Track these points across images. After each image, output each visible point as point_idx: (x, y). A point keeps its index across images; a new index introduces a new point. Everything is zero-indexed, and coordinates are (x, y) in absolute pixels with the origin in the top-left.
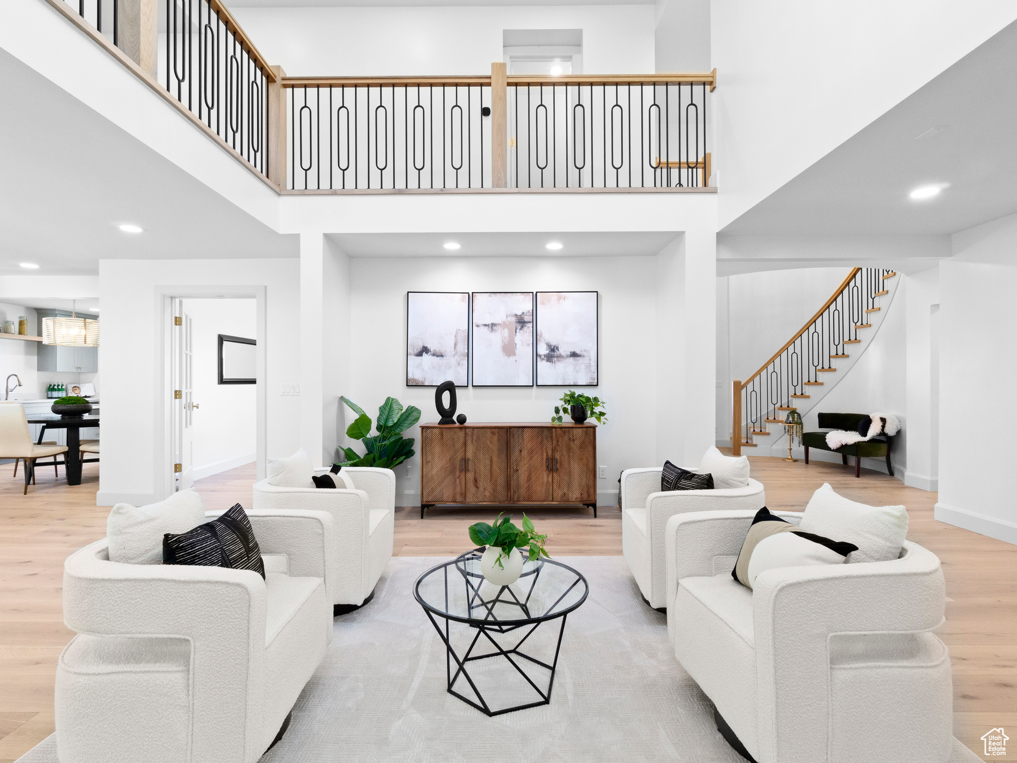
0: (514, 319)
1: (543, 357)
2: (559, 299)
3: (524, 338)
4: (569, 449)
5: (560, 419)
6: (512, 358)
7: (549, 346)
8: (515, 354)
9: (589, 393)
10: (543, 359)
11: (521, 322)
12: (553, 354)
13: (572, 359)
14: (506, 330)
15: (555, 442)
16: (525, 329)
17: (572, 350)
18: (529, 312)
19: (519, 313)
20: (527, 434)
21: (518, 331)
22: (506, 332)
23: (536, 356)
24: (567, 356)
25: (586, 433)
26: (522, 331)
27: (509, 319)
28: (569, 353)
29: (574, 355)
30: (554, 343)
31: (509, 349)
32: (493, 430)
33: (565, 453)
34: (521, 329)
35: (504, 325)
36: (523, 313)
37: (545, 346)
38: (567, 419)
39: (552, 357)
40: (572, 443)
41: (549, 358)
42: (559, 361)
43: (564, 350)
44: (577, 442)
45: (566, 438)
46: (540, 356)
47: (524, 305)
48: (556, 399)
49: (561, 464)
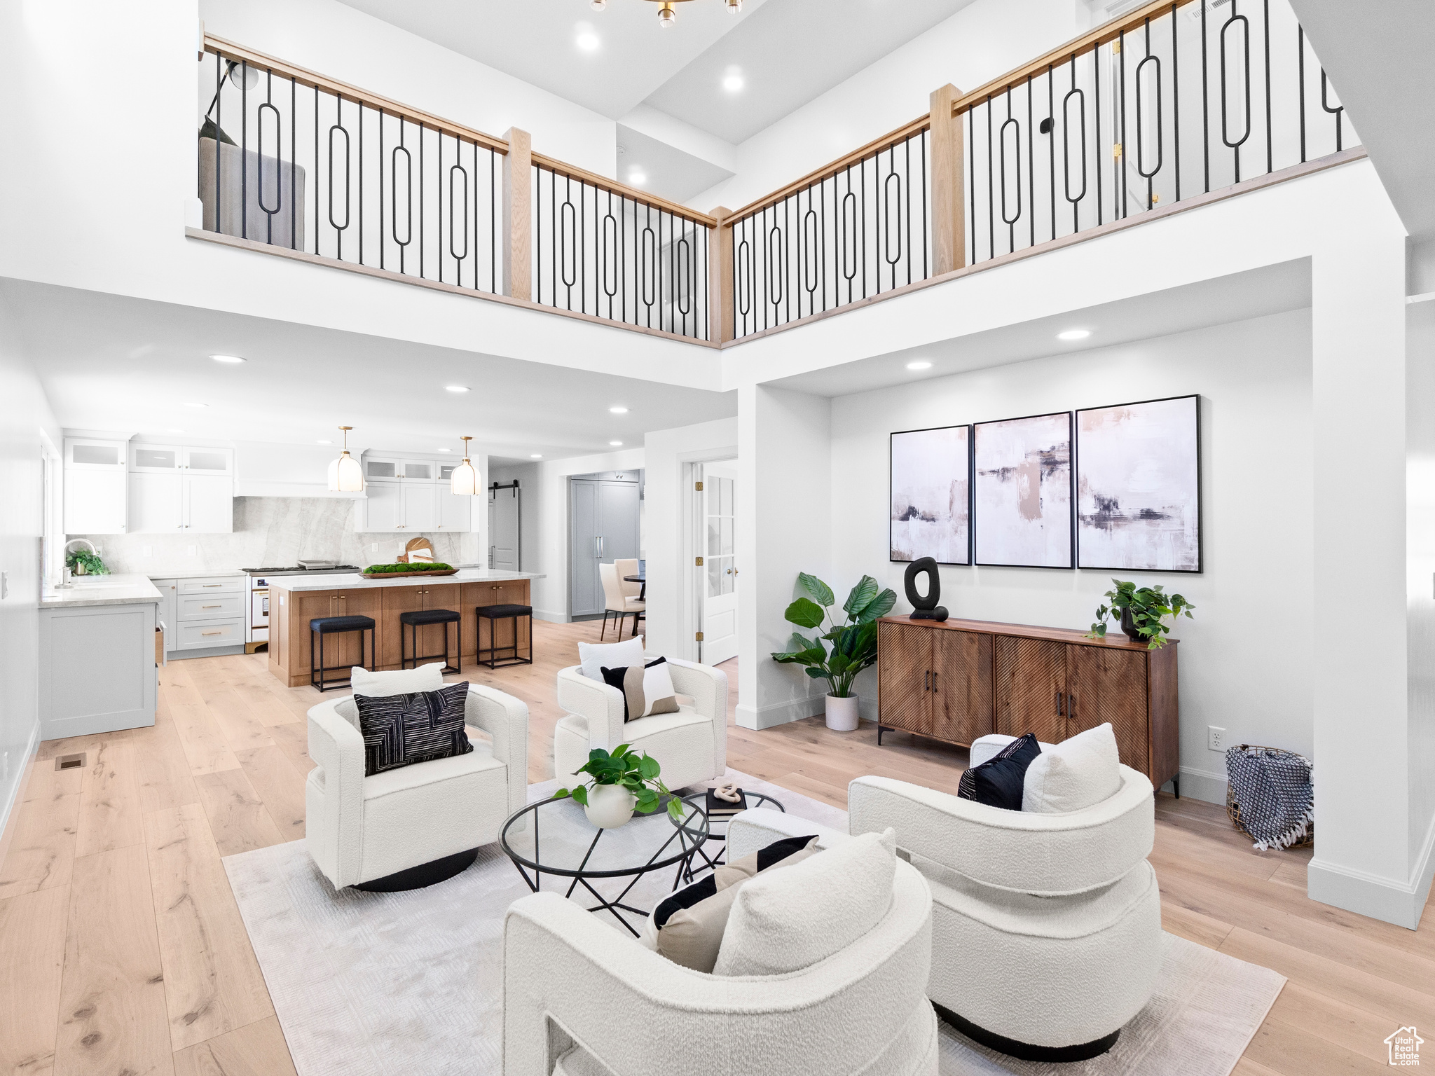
0: (1038, 459)
1: (1089, 519)
2: (1119, 417)
3: (1057, 485)
4: (1097, 683)
5: (1103, 628)
6: (1036, 523)
7: (1100, 500)
8: (1039, 516)
9: (1169, 587)
10: (1089, 524)
11: (1050, 463)
12: (1107, 514)
13: (1144, 522)
14: (1026, 478)
15: (1070, 668)
16: (1057, 473)
17: (1146, 507)
18: (1063, 445)
19: (1046, 448)
20: (1023, 648)
21: (1044, 477)
22: (1025, 481)
23: (1075, 517)
24: (1135, 518)
25: (1131, 660)
26: (1051, 478)
27: (1029, 460)
28: (1138, 513)
29: (1148, 515)
30: (1108, 495)
31: (1031, 508)
32: (971, 635)
33: (1089, 688)
34: (1049, 474)
35: (1022, 470)
36: (1053, 448)
37: (1092, 501)
39: (1105, 519)
40: (1102, 674)
41: (1100, 521)
42: (1118, 526)
43: (1127, 507)
44: (1113, 675)
45: (1091, 664)
46: (1084, 518)
47: (1056, 435)
48: (1101, 591)
49: (1082, 708)
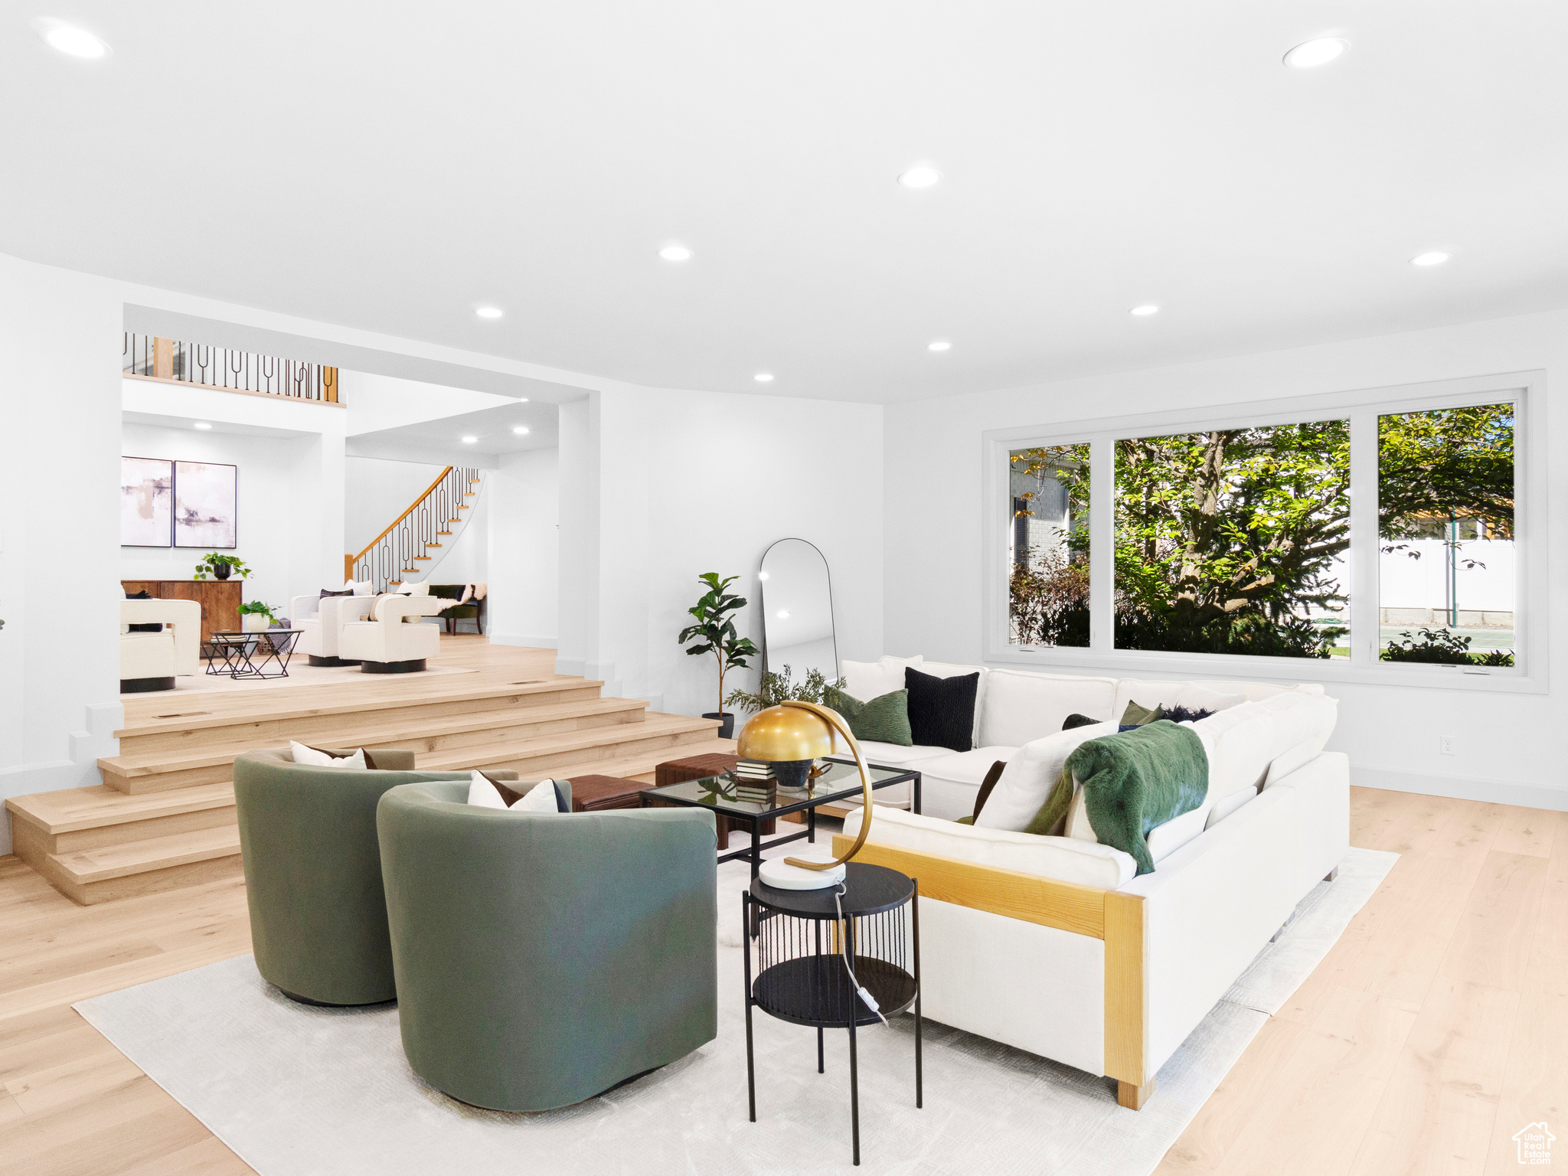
0: (152, 484)
1: (182, 520)
2: (199, 469)
3: (163, 501)
4: (218, 600)
5: (203, 576)
6: (149, 520)
7: (188, 511)
8: (152, 517)
9: (227, 554)
10: (182, 523)
11: (160, 488)
12: (191, 518)
13: (211, 523)
14: (143, 494)
15: (204, 594)
16: (163, 493)
17: (212, 516)
18: (168, 478)
19: (157, 479)
20: (177, 587)
21: (155, 495)
22: (143, 495)
23: (174, 519)
24: (206, 521)
25: (234, 586)
26: (159, 496)
27: (146, 483)
28: (208, 519)
29: (213, 520)
30: (193, 508)
31: (146, 512)
32: (142, 584)
33: (213, 603)
34: (159, 494)
35: (141, 489)
36: (162, 479)
37: (184, 511)
38: (211, 577)
39: (191, 521)
40: (220, 595)
41: (188, 522)
42: (198, 525)
43: (203, 515)
44: (225, 595)
45: (215, 592)
46: (179, 520)
47: (164, 473)
48: (200, 558)
49: (210, 613)
